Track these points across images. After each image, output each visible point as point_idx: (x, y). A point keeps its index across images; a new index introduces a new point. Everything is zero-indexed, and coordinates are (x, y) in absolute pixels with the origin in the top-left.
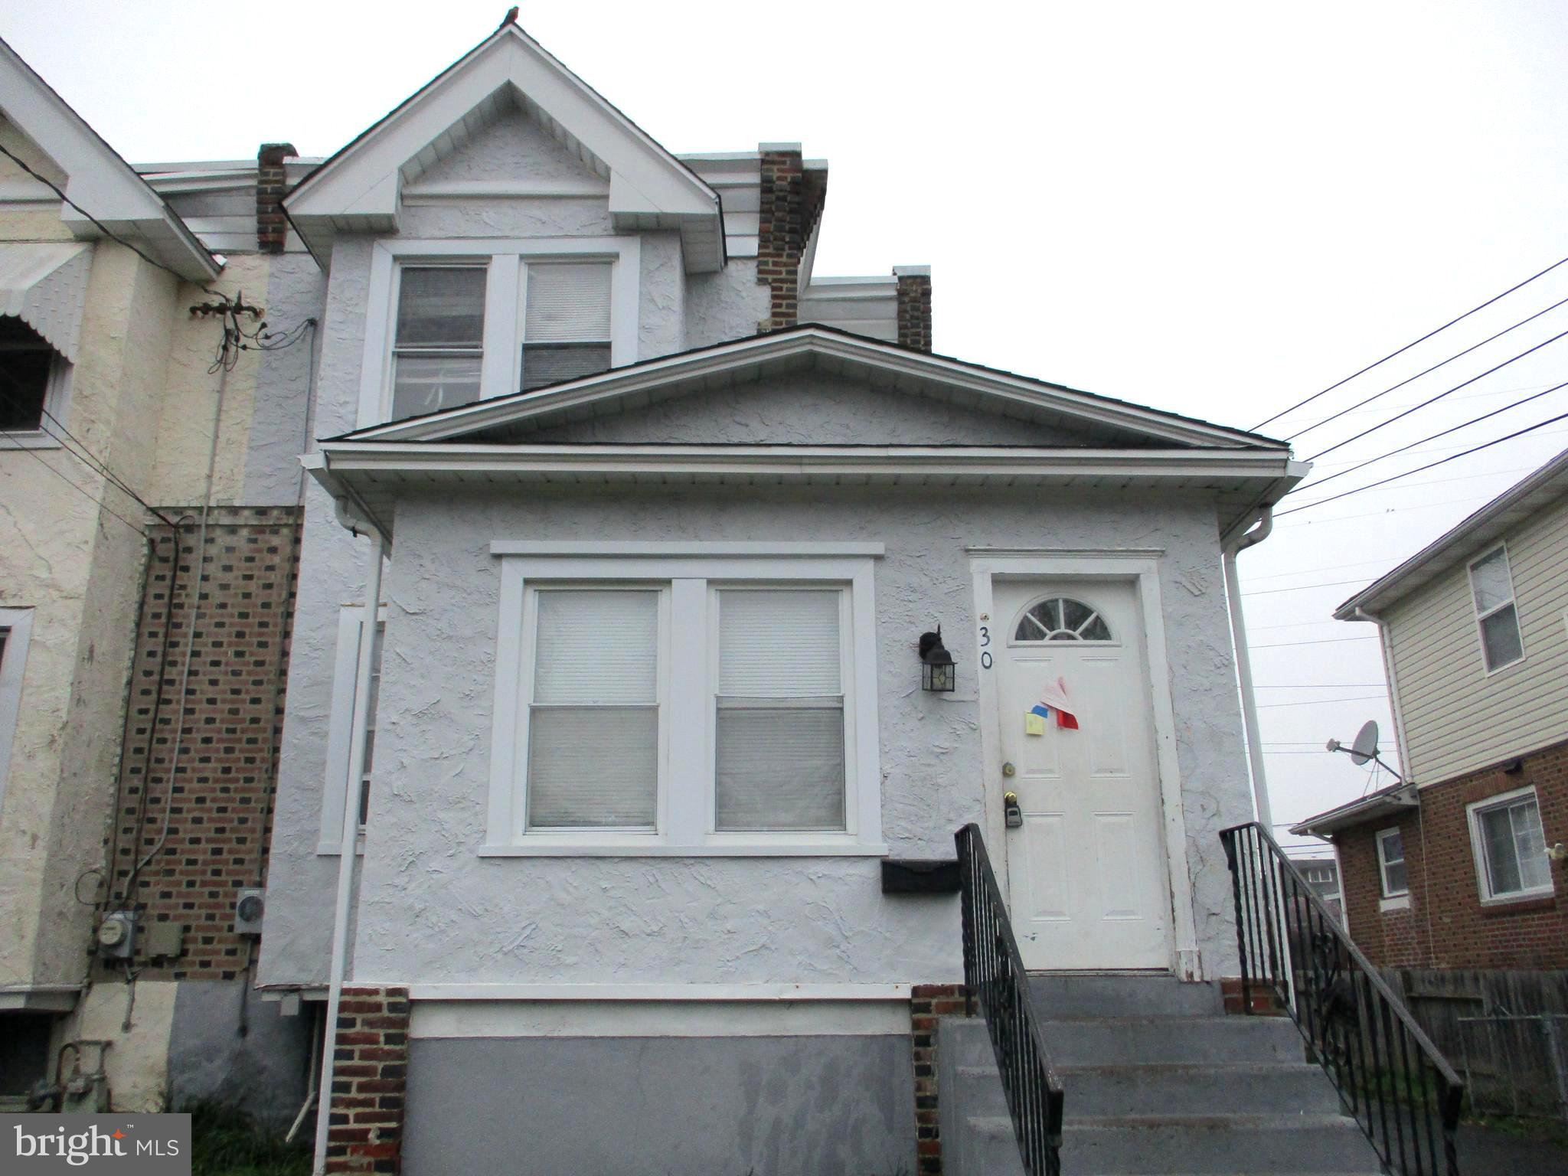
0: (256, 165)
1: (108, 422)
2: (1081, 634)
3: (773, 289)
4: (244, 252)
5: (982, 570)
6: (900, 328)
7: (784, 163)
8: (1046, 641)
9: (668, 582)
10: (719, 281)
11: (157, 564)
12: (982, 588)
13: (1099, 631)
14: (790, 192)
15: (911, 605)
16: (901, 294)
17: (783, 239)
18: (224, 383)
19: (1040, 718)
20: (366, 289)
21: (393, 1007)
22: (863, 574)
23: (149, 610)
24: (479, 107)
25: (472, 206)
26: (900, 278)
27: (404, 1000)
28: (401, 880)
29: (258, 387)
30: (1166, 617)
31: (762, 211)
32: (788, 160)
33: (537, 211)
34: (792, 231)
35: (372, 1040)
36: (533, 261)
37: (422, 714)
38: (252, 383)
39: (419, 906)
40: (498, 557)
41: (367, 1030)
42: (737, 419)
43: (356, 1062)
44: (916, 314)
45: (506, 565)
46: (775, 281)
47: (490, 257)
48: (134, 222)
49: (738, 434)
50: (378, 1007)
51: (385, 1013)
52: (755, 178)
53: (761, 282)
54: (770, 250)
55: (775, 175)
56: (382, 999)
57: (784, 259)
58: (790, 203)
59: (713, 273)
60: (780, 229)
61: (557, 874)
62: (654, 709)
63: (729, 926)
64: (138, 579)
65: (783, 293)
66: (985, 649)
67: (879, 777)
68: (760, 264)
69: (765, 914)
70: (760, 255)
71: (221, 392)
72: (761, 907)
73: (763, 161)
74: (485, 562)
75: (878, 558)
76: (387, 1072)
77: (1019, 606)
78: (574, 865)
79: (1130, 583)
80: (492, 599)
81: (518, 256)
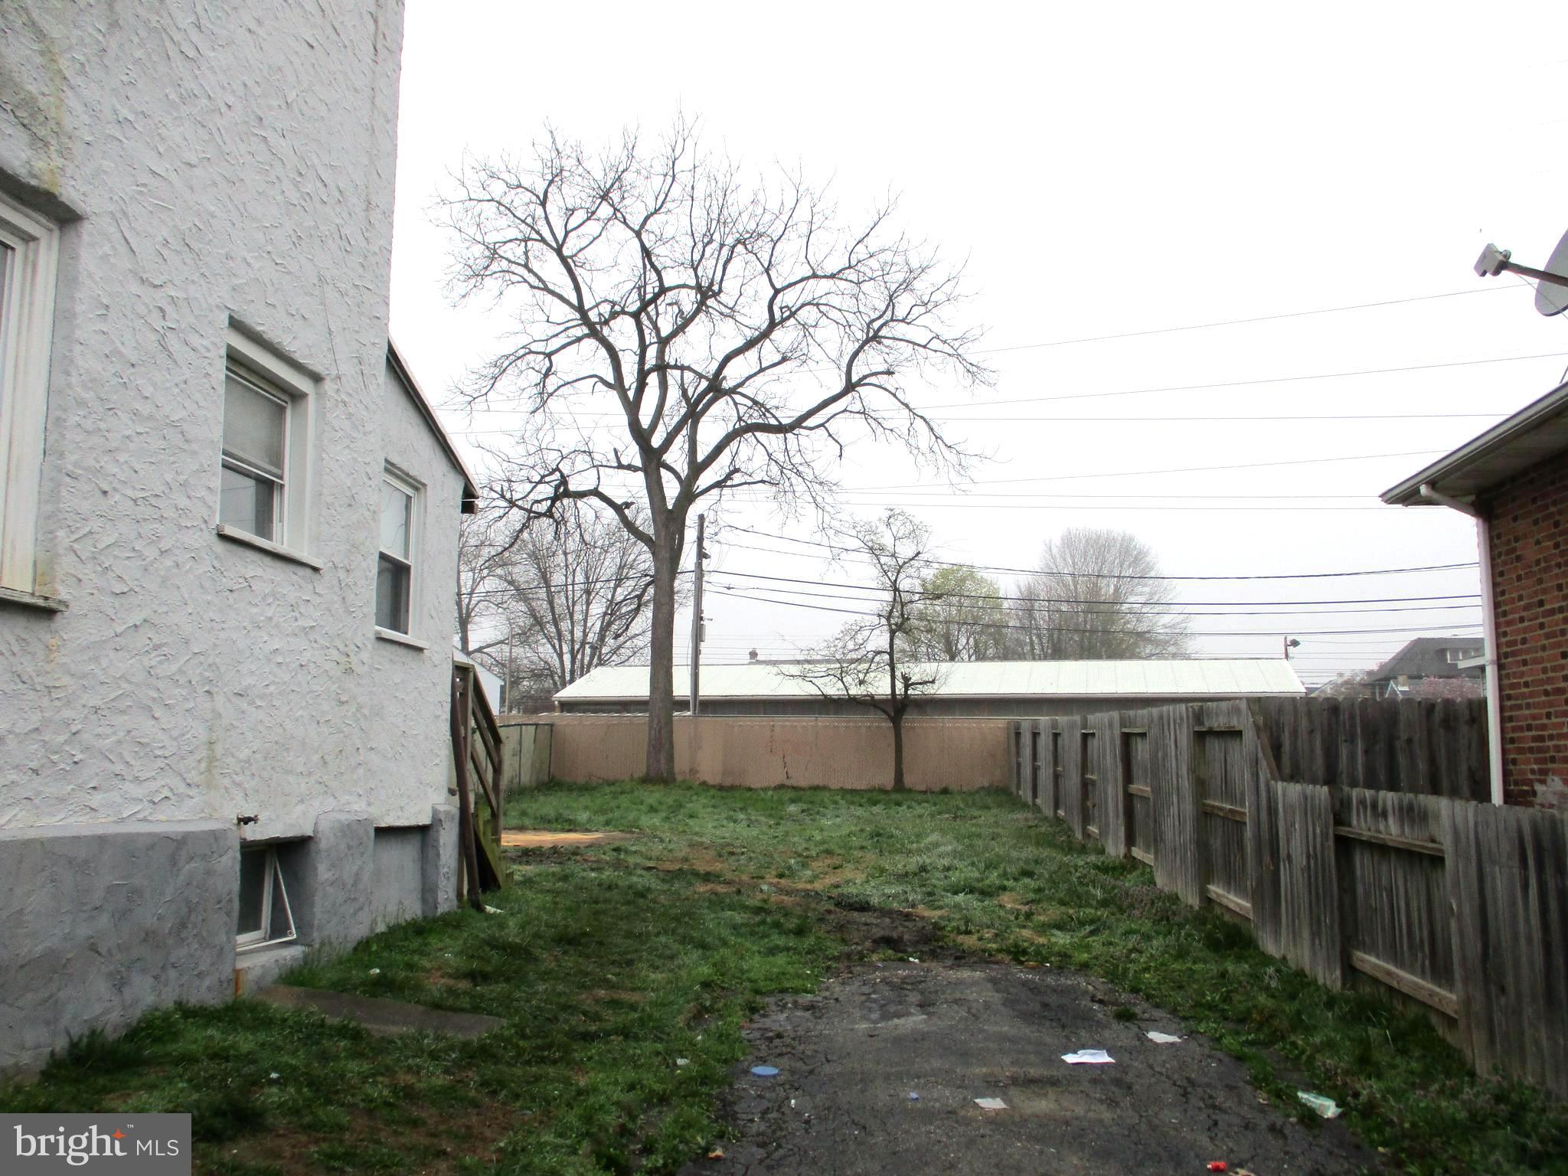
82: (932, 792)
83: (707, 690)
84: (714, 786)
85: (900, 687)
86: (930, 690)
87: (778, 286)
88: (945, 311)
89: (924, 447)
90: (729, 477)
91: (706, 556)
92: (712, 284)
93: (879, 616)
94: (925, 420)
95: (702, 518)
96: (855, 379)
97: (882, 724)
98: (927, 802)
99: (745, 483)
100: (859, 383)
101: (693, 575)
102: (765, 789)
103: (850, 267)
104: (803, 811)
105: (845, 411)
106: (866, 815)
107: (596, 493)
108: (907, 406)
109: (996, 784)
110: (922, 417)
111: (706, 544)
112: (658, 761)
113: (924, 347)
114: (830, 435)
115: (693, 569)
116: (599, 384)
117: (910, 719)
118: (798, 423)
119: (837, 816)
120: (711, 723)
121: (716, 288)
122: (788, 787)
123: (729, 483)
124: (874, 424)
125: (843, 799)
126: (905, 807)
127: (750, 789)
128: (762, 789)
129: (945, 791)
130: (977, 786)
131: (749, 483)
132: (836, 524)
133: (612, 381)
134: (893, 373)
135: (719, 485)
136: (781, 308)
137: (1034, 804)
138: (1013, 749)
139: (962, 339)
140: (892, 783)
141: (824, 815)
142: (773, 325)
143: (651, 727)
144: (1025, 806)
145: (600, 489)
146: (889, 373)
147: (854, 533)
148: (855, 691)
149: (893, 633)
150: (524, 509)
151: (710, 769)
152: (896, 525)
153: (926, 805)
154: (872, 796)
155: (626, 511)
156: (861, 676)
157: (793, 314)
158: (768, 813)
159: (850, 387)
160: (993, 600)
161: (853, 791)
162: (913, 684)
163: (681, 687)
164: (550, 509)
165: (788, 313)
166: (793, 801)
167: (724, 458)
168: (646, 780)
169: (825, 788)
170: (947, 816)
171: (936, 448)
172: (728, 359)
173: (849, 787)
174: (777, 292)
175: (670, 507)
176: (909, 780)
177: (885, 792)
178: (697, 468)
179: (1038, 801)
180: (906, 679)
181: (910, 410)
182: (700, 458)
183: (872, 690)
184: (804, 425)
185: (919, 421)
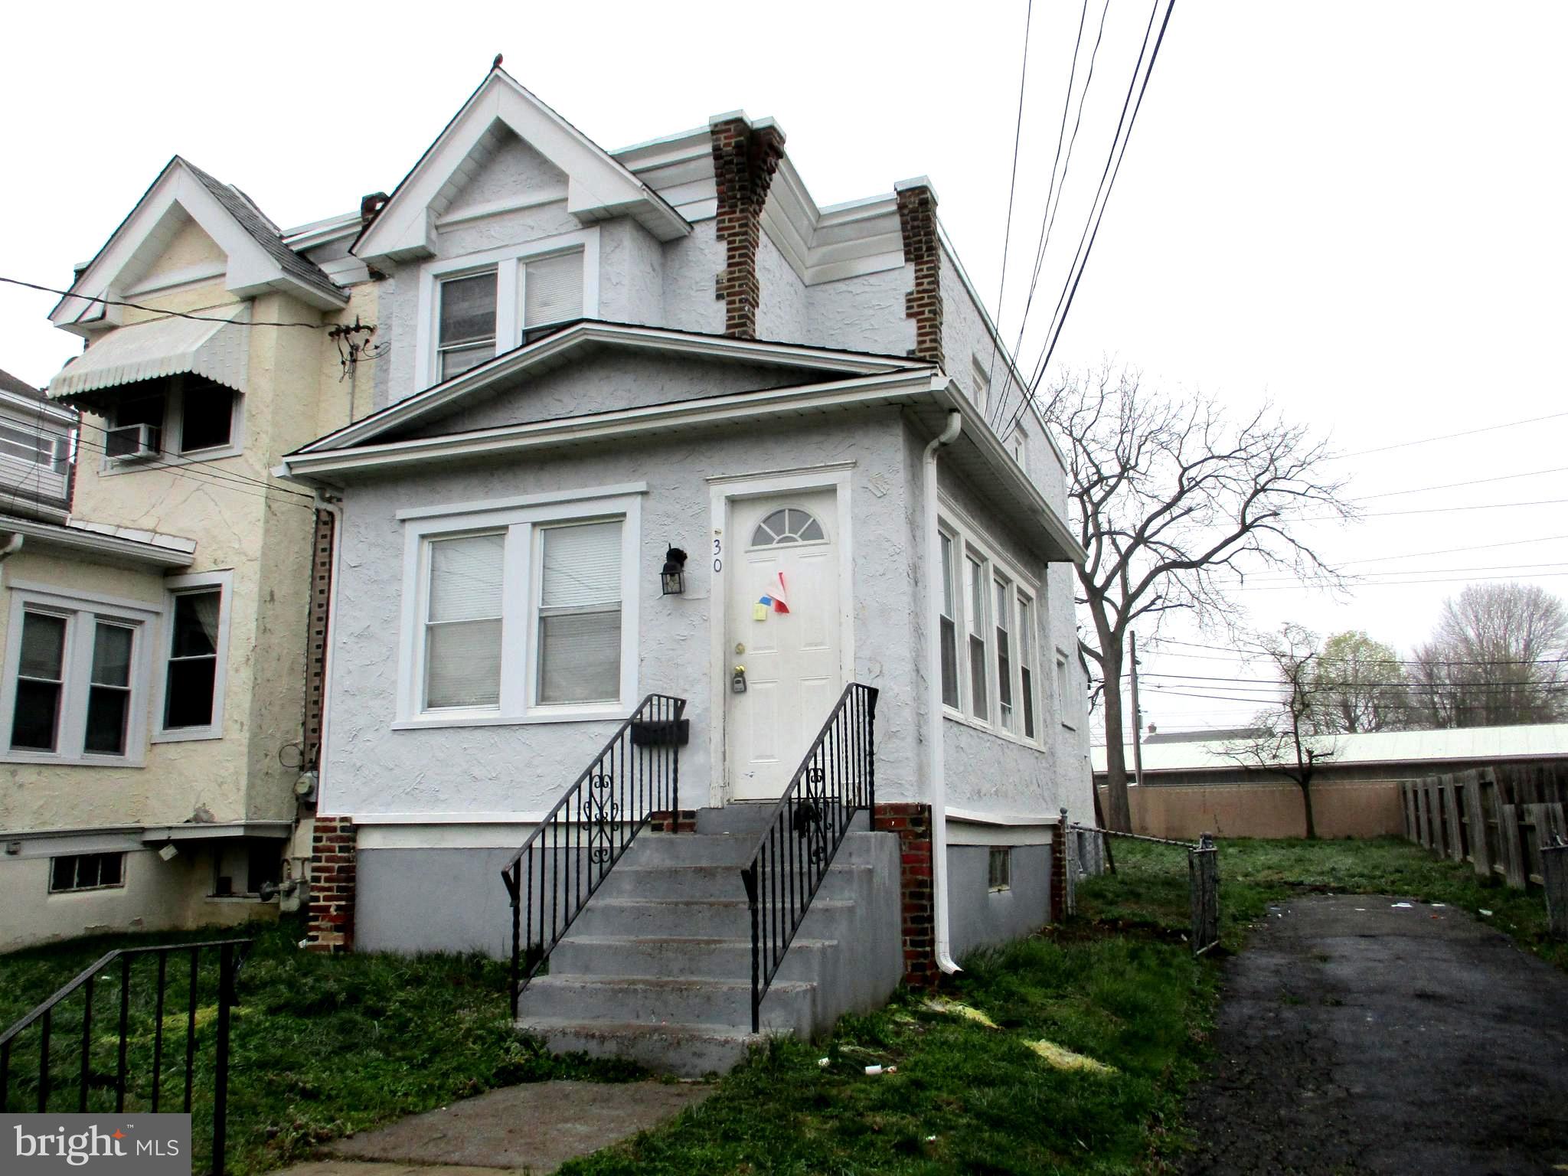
0: (359, 215)
1: (267, 433)
2: (801, 536)
3: (729, 243)
4: (362, 283)
5: (718, 494)
6: (905, 238)
7: (729, 130)
8: (774, 545)
9: (506, 527)
10: (686, 243)
11: (321, 526)
12: (718, 510)
13: (814, 532)
14: (736, 155)
15: (666, 528)
16: (901, 207)
17: (734, 197)
18: (354, 386)
19: (765, 606)
20: (416, 306)
21: (343, 829)
22: (632, 507)
23: (318, 560)
24: (479, 142)
25: (482, 224)
26: (899, 193)
27: (348, 824)
28: (349, 748)
29: (376, 386)
30: (855, 518)
31: (717, 176)
32: (732, 127)
33: (529, 219)
34: (742, 188)
35: (331, 850)
36: (528, 261)
37: (359, 636)
38: (372, 384)
39: (359, 764)
40: (403, 521)
41: (329, 844)
42: (557, 397)
43: (323, 864)
44: (916, 223)
45: (408, 526)
46: (730, 235)
47: (496, 264)
48: (268, 283)
49: (557, 410)
50: (334, 829)
51: (339, 833)
52: (707, 148)
53: (720, 238)
54: (726, 209)
55: (722, 142)
56: (337, 824)
57: (738, 215)
58: (737, 164)
59: (684, 237)
60: (733, 189)
61: (438, 738)
62: (499, 621)
63: (539, 771)
64: (311, 539)
65: (737, 245)
66: (717, 557)
67: (637, 660)
68: (719, 222)
69: (560, 762)
70: (718, 215)
71: (353, 394)
72: (558, 758)
73: (713, 132)
74: (396, 526)
75: (643, 493)
76: (340, 869)
77: (751, 519)
78: (447, 733)
79: (830, 491)
80: (399, 552)
81: (515, 260)
82: (1338, 838)
83: (1148, 765)
85: (1305, 759)
86: (1329, 760)
87: (1185, 466)
88: (1318, 466)
89: (1310, 574)
90: (1153, 603)
91: (1138, 663)
92: (1129, 459)
93: (1284, 704)
94: (1309, 551)
95: (1132, 634)
96: (1248, 521)
97: (1293, 788)
98: (1335, 845)
99: (1166, 607)
100: (1251, 525)
101: (1129, 678)
103: (1240, 450)
105: (1242, 548)
106: (1288, 853)
108: (1293, 541)
109: (1390, 833)
110: (1306, 549)
111: (1137, 653)
112: (1119, 821)
113: (1303, 495)
114: (1233, 567)
115: (1130, 673)
117: (1316, 784)
118: (1206, 559)
119: (1267, 853)
120: (1154, 791)
121: (1132, 462)
122: (1222, 838)
123: (1153, 607)
124: (1267, 556)
125: (1268, 845)
129: (1349, 838)
130: (1375, 833)
131: (1169, 607)
132: (1243, 637)
134: (1278, 515)
135: (1145, 609)
136: (1189, 480)
137: (1419, 842)
138: (1403, 806)
139: (1334, 488)
140: (1306, 833)
141: (1257, 853)
142: (1182, 492)
143: (1111, 796)
144: (1413, 845)
146: (1275, 514)
147: (1259, 643)
148: (1269, 762)
149: (1296, 718)
151: (1156, 826)
152: (1292, 635)
153: (1334, 847)
154: (1291, 843)
156: (1274, 751)
157: (1197, 484)
159: (1245, 529)
160: (1390, 664)
161: (1275, 840)
162: (1316, 756)
163: (1130, 765)
165: (1194, 483)
167: (1150, 589)
169: (1251, 838)
170: (1351, 852)
171: (1319, 573)
172: (1150, 519)
173: (1270, 836)
174: (1185, 470)
175: (1112, 630)
176: (1318, 831)
177: (1300, 839)
178: (1129, 599)
180: (1310, 753)
181: (1296, 544)
182: (1132, 591)
183: (1283, 762)
184: (1211, 560)
185: (1304, 552)
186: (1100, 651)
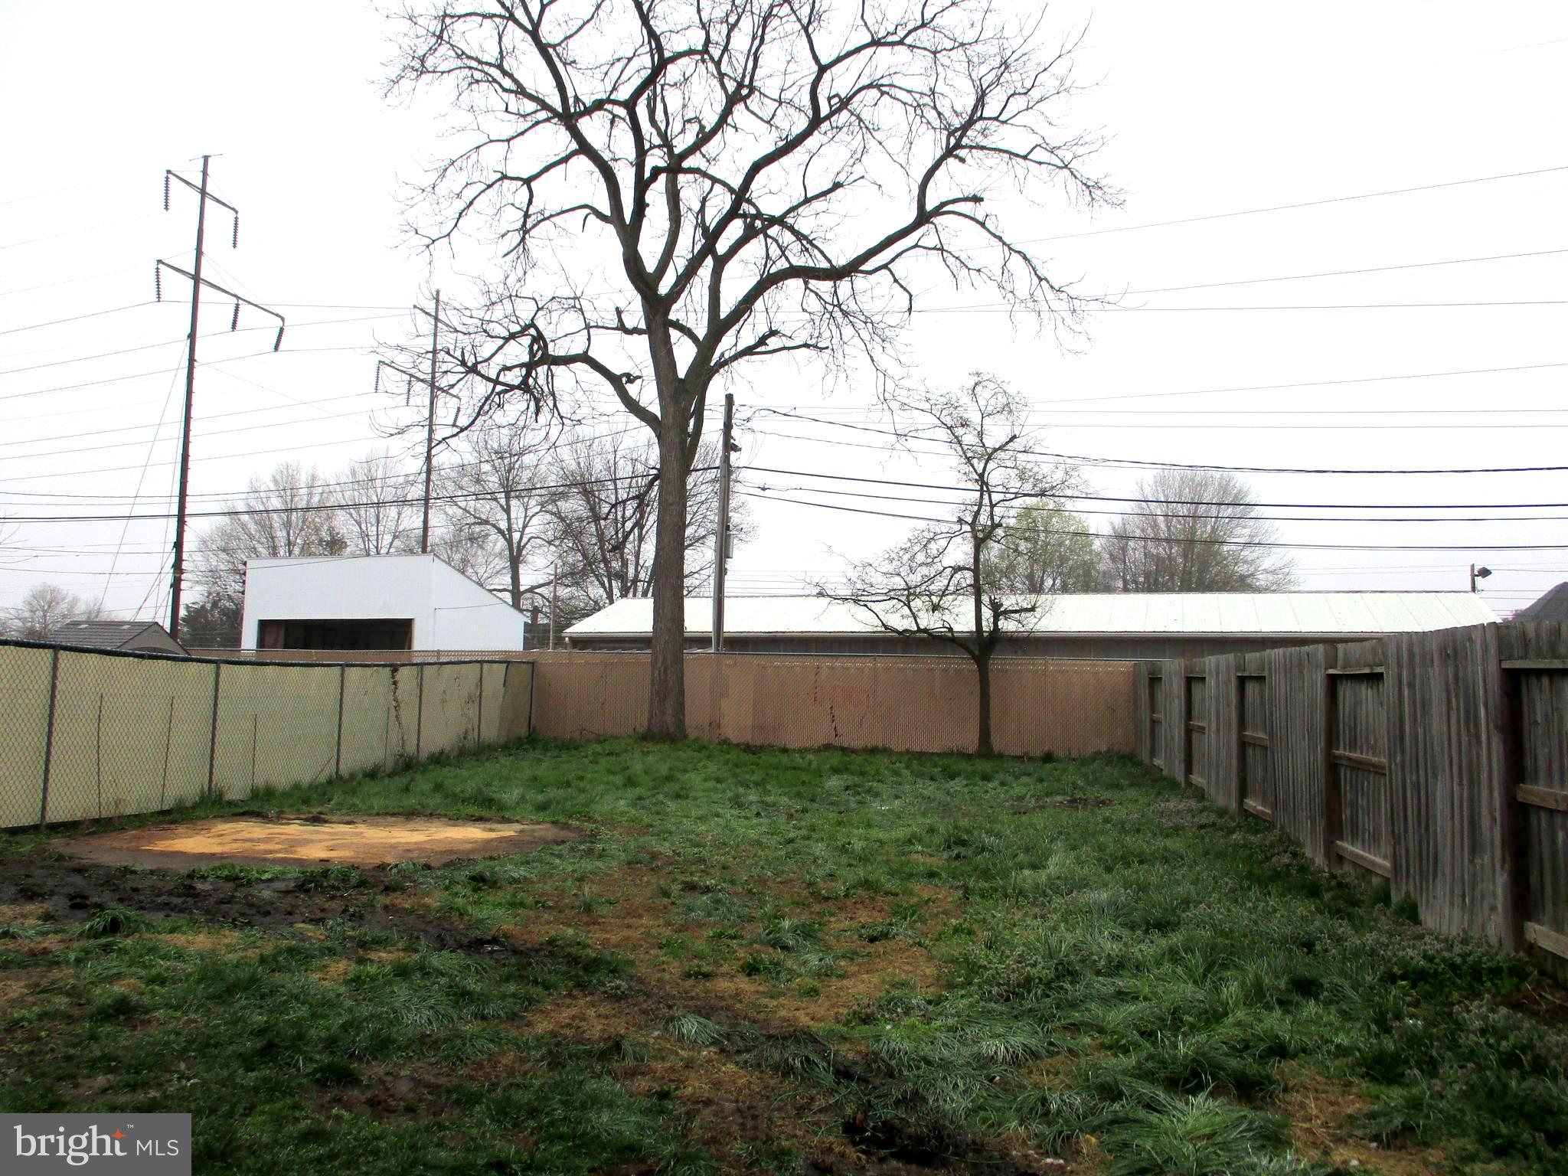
82: (1031, 759)
83: (733, 625)
84: (738, 745)
87: (824, 59)
90: (762, 341)
91: (736, 448)
93: (960, 520)
94: (1025, 258)
96: (930, 206)
97: (962, 668)
98: (1028, 775)
99: (784, 348)
100: (938, 211)
101: (716, 471)
102: (803, 751)
104: (847, 788)
105: (916, 246)
106: (940, 795)
107: (585, 358)
108: (998, 238)
109: (1116, 748)
110: (1019, 252)
111: (735, 432)
112: (664, 713)
113: (1025, 158)
114: (896, 281)
115: (717, 463)
116: (592, 217)
117: (999, 661)
118: (853, 268)
119: (897, 797)
122: (836, 748)
123: (763, 349)
124: (955, 263)
125: (907, 767)
126: (996, 783)
127: (785, 750)
128: (800, 751)
129: (1048, 758)
130: (1090, 751)
131: (789, 348)
133: (607, 212)
134: (982, 200)
135: (749, 351)
136: (829, 99)
137: (1189, 783)
138: (1144, 700)
140: (976, 745)
141: (877, 795)
142: (817, 121)
143: (654, 668)
145: (590, 353)
146: (977, 199)
147: (926, 406)
148: (926, 621)
149: (978, 543)
150: (488, 379)
151: (736, 723)
152: (983, 394)
153: (1025, 779)
154: (949, 764)
155: (628, 387)
156: (935, 599)
157: (845, 104)
158: (795, 790)
159: (924, 217)
161: (921, 756)
162: (1006, 612)
163: (697, 617)
164: (525, 381)
165: (838, 102)
166: (836, 771)
168: (647, 737)
169: (885, 751)
170: (1059, 798)
172: (756, 168)
173: (916, 748)
174: (822, 69)
175: (682, 373)
176: (997, 742)
177: (968, 757)
178: (719, 327)
179: (1195, 778)
180: (996, 607)
181: (1004, 244)
182: (725, 311)
183: (949, 624)
184: (861, 268)
185: (1015, 257)
186: (655, 409)
